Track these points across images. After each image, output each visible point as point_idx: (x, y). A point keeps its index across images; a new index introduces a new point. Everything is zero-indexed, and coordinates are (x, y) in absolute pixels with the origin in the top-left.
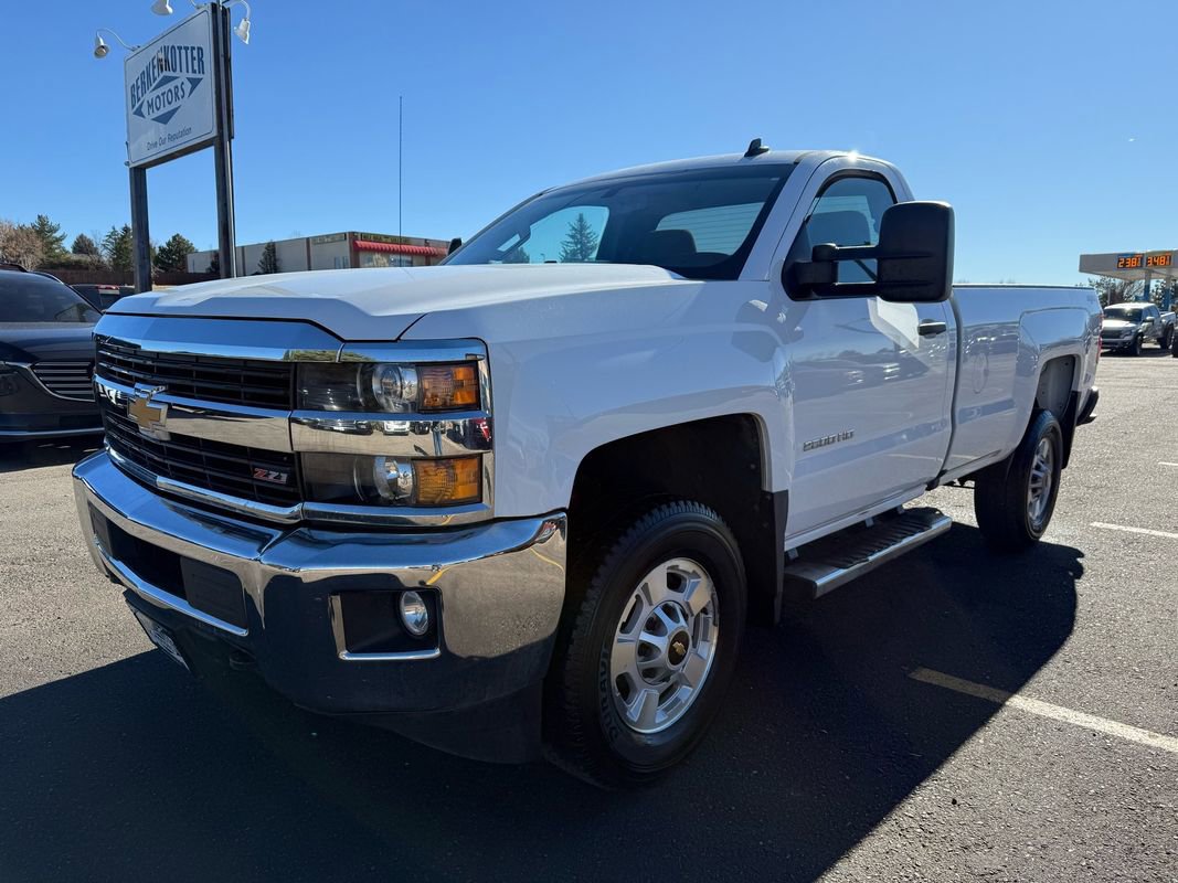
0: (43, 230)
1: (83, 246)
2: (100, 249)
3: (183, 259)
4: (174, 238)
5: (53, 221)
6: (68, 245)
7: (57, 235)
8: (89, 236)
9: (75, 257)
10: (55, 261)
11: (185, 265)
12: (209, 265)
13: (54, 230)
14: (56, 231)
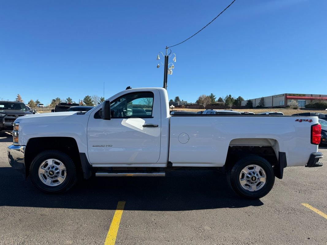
0: (212, 97)
1: (220, 100)
2: (224, 100)
3: (240, 102)
4: (239, 97)
5: (214, 95)
6: (216, 100)
7: (214, 98)
8: (222, 97)
9: (218, 103)
10: (213, 103)
11: (241, 104)
12: (246, 104)
13: (214, 96)
14: (214, 97)
